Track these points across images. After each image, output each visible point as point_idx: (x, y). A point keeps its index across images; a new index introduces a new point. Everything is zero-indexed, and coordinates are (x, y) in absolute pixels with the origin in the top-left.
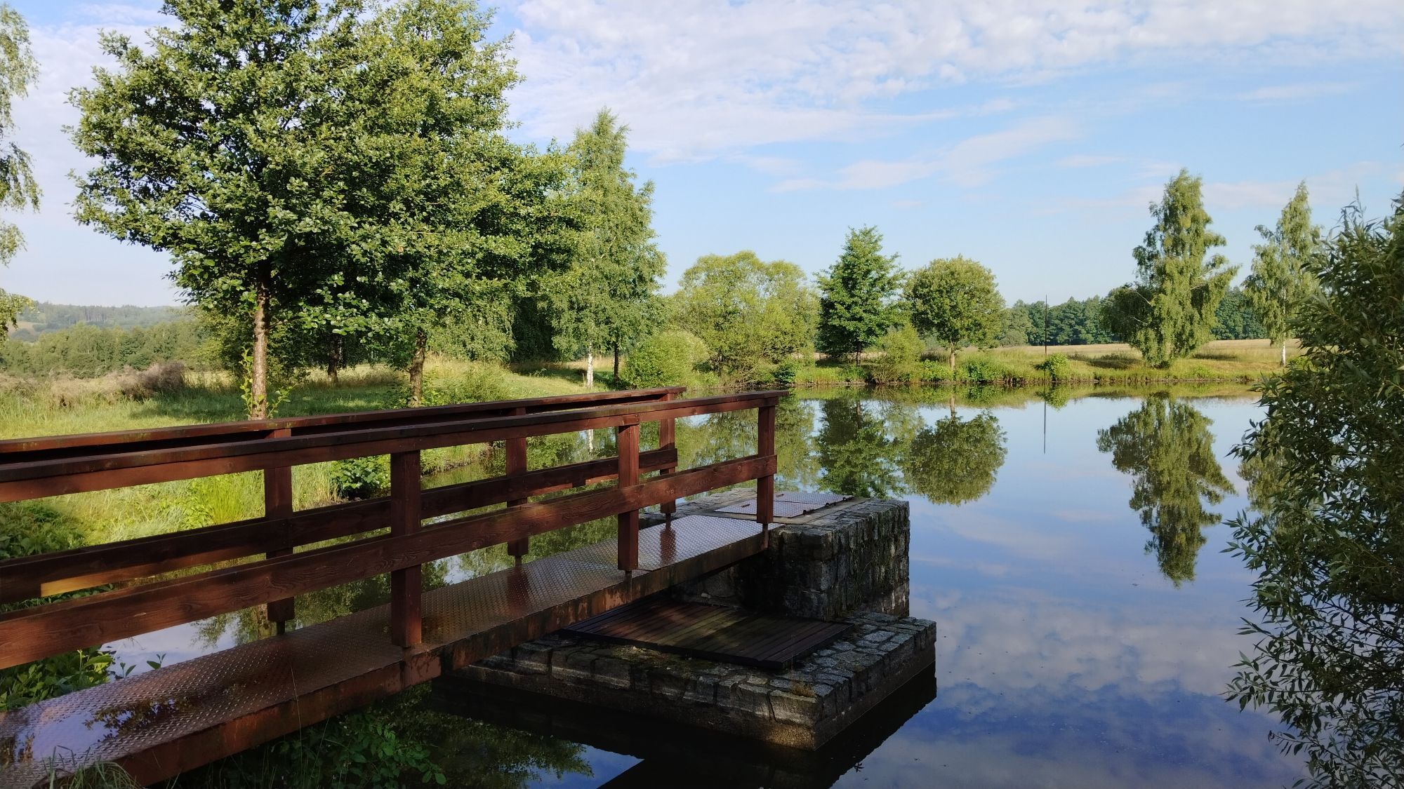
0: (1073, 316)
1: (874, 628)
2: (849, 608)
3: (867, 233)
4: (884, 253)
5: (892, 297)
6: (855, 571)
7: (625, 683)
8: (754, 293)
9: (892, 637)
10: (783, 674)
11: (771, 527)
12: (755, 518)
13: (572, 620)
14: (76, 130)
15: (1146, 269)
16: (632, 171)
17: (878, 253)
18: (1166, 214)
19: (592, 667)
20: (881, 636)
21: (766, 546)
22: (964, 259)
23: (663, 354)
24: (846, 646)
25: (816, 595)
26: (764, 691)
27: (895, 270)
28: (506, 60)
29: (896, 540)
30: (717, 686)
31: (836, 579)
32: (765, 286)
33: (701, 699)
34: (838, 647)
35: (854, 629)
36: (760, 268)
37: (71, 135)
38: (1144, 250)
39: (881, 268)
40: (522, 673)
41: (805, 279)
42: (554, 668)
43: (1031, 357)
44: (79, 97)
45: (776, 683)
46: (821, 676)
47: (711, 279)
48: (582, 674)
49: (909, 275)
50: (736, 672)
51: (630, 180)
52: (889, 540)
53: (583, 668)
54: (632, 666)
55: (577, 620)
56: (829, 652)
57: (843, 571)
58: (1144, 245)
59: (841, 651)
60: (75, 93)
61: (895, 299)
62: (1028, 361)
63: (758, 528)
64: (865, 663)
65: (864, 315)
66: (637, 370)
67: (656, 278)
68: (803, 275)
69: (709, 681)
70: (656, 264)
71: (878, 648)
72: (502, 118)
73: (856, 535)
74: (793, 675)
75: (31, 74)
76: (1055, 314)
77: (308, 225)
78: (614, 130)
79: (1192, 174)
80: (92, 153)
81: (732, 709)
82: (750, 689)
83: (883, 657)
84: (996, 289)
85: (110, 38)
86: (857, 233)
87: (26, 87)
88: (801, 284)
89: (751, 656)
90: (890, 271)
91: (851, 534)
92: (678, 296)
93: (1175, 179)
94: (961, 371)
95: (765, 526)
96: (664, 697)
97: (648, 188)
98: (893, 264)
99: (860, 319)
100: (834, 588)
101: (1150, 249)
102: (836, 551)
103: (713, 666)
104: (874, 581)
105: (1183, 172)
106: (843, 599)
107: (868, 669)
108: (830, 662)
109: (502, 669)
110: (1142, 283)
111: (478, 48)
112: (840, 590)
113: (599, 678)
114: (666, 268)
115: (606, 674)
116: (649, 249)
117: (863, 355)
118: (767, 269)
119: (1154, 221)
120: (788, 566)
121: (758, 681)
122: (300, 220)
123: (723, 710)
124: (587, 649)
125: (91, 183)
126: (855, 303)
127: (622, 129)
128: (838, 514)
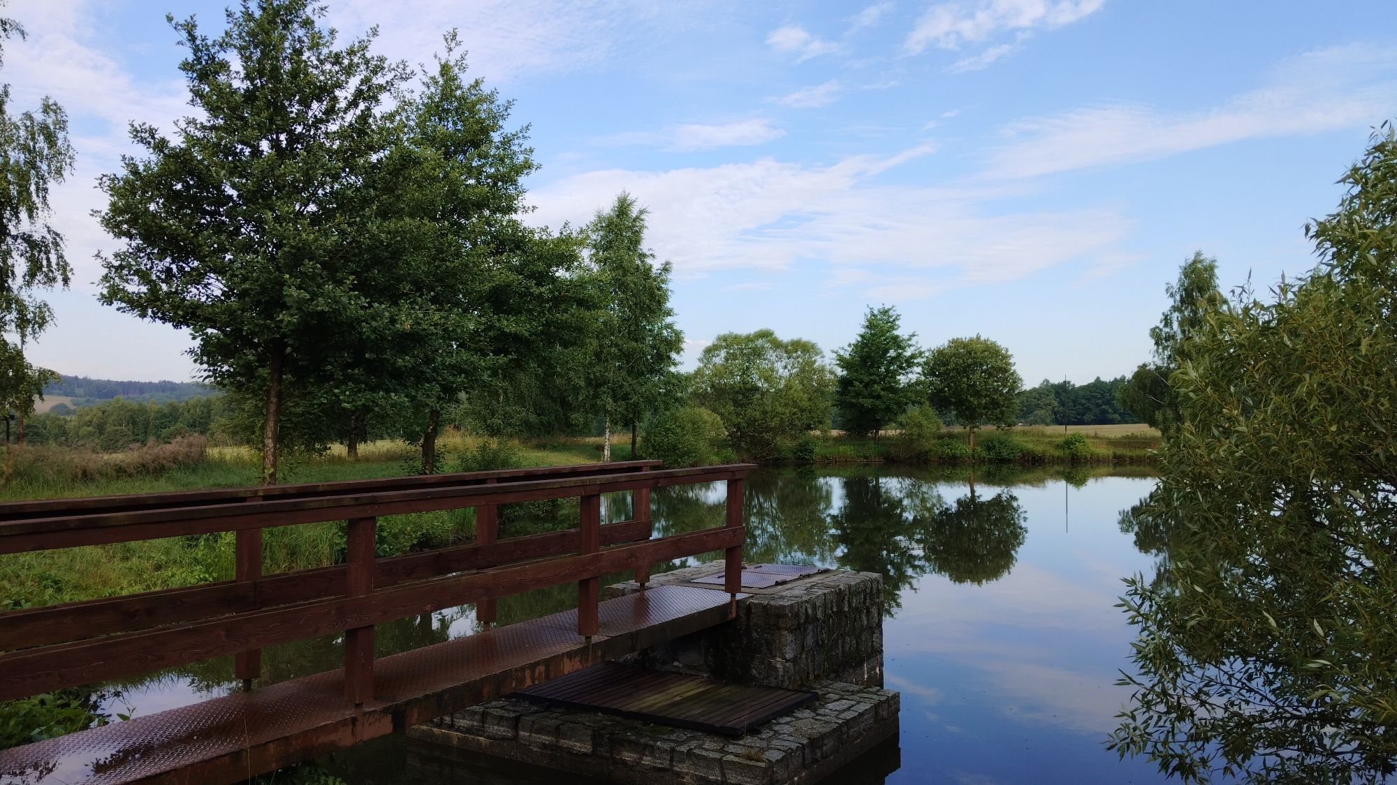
0: (1099, 396)
1: (837, 697)
2: (817, 677)
3: (885, 312)
4: (902, 332)
5: (910, 376)
6: (823, 642)
7: (586, 748)
8: (772, 370)
9: (853, 706)
10: (738, 740)
11: (739, 596)
12: (723, 588)
13: (528, 682)
14: (103, 214)
15: (1163, 349)
16: (651, 252)
17: (896, 333)
18: (1181, 296)
19: (557, 732)
20: (844, 704)
21: (734, 615)
22: (982, 339)
23: (678, 430)
24: (807, 713)
25: (782, 664)
26: (717, 756)
27: (912, 348)
28: (523, 149)
29: (868, 612)
30: (673, 750)
31: (803, 647)
32: (783, 364)
33: (658, 764)
34: (799, 715)
35: (816, 697)
36: (777, 345)
37: (99, 219)
38: (1161, 330)
39: (900, 347)
40: (491, 739)
41: (823, 357)
42: (522, 733)
43: (1049, 437)
44: (108, 183)
45: (731, 748)
46: (775, 743)
47: (731, 357)
48: (546, 739)
49: (927, 354)
50: (693, 738)
51: (649, 261)
52: (860, 612)
53: (549, 733)
54: (594, 731)
55: (533, 682)
56: (788, 719)
57: (810, 641)
58: (1161, 326)
59: (801, 719)
60: (105, 179)
61: (913, 377)
62: (1047, 440)
63: (725, 598)
64: (821, 730)
65: (882, 393)
66: (653, 445)
67: (674, 355)
68: (821, 352)
69: (666, 746)
70: (674, 343)
71: (837, 717)
72: (518, 203)
73: (825, 606)
74: (749, 740)
75: (68, 161)
76: (1082, 393)
77: (321, 305)
78: (634, 212)
79: (1207, 256)
80: (119, 234)
81: (687, 774)
82: (704, 753)
83: (840, 725)
84: (1013, 368)
85: (139, 129)
86: (876, 312)
87: (63, 172)
88: (819, 362)
89: (710, 722)
90: (907, 349)
91: (818, 604)
92: (698, 373)
93: (1190, 261)
94: (979, 449)
95: (733, 596)
96: (624, 763)
97: (666, 268)
98: (910, 343)
99: (878, 397)
100: (801, 657)
101: (1167, 330)
102: (802, 621)
103: (672, 732)
104: (843, 651)
105: (1198, 254)
106: (811, 668)
107: (824, 736)
108: (787, 729)
109: (473, 734)
110: (1159, 363)
111: (496, 137)
112: (807, 658)
113: (565, 743)
114: (683, 346)
115: (570, 739)
116: (669, 326)
117: (882, 432)
118: (786, 347)
119: (1171, 302)
120: (755, 635)
121: (713, 746)
122: (312, 300)
123: (679, 775)
124: (554, 715)
125: (117, 264)
126: (875, 382)
127: (642, 212)
128: (809, 585)
